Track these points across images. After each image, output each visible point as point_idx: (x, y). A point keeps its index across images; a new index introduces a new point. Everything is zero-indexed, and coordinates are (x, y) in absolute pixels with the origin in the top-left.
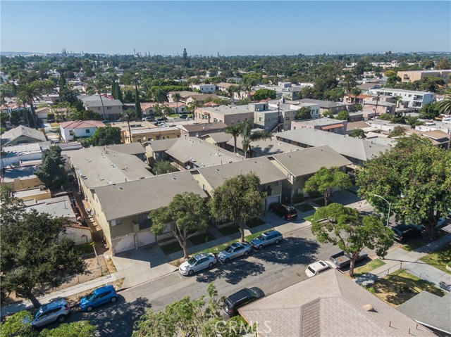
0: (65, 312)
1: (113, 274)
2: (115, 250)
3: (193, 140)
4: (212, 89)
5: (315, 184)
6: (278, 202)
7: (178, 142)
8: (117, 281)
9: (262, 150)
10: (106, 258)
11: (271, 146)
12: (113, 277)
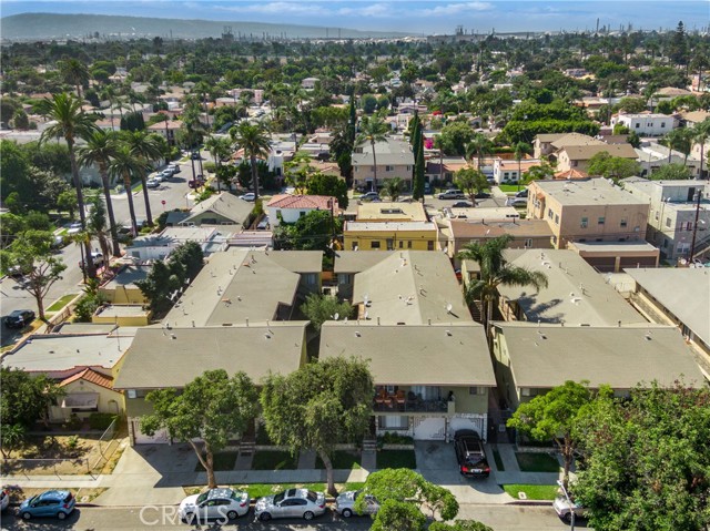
1: (101, 476)
2: (135, 438)
3: (408, 262)
4: (663, 125)
5: (532, 415)
6: (479, 431)
7: (388, 259)
8: (95, 489)
9: (534, 306)
10: (123, 446)
11: (557, 302)
12: (99, 481)
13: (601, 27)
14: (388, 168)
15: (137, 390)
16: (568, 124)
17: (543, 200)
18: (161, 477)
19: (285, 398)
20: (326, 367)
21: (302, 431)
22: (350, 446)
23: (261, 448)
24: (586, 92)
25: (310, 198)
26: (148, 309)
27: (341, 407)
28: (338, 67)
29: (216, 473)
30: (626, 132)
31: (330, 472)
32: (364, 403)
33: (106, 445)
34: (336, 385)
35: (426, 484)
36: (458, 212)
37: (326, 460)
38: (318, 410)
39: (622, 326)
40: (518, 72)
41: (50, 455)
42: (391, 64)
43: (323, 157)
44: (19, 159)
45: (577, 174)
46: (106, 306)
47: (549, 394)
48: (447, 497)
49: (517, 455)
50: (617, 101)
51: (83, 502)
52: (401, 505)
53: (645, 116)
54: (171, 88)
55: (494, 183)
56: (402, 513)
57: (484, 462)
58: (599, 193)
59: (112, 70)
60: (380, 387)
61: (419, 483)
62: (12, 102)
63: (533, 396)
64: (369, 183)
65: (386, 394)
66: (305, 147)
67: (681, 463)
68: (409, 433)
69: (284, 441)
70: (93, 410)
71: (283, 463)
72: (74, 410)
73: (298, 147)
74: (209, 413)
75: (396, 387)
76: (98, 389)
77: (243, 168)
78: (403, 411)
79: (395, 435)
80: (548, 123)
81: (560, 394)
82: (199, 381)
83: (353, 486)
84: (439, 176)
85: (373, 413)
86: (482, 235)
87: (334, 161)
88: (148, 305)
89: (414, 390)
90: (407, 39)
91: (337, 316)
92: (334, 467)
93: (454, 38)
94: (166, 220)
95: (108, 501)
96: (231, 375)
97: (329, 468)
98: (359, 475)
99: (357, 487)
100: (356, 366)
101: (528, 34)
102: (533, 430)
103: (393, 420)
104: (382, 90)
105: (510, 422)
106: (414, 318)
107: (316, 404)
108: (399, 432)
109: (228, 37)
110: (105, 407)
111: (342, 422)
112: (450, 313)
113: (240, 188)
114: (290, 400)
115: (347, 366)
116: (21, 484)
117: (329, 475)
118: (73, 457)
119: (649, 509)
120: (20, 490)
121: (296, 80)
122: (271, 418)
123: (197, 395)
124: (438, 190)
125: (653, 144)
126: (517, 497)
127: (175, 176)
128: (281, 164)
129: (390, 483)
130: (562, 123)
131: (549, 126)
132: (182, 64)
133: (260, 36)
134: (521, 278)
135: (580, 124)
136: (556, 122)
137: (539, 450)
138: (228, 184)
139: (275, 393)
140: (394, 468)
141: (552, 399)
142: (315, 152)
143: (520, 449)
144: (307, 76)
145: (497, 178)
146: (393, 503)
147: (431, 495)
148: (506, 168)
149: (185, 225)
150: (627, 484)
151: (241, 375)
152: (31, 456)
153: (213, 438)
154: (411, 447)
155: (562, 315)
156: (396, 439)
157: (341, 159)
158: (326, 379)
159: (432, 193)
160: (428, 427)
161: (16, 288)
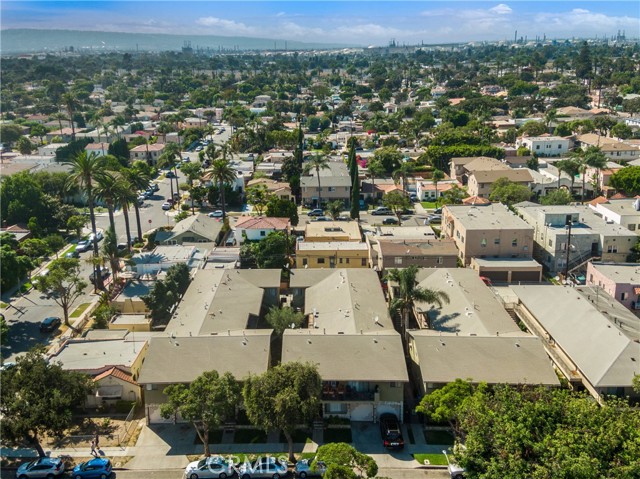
0: (55, 472)
1: (128, 448)
2: (149, 419)
3: (346, 279)
4: (560, 147)
5: (432, 403)
6: (397, 414)
7: (331, 277)
8: (125, 457)
9: (439, 317)
10: (140, 425)
11: (457, 315)
12: (126, 451)
13: (518, 38)
14: (330, 189)
15: (153, 385)
16: (478, 148)
17: (452, 222)
18: (170, 448)
19: (260, 392)
20: (288, 369)
21: (273, 416)
22: (304, 426)
23: (240, 427)
24: (499, 110)
25: (269, 220)
26: (150, 317)
27: (299, 399)
28: (286, 85)
29: (210, 445)
30: (527, 153)
31: (291, 445)
32: (315, 395)
33: (129, 424)
34: (295, 383)
35: (357, 453)
36: (386, 229)
37: (288, 437)
38: (284, 401)
39: (500, 335)
40: (441, 89)
41: (90, 433)
42: (332, 81)
43: (276, 176)
44: (36, 188)
45: (480, 200)
46: (118, 315)
47: (444, 388)
48: (370, 462)
49: (425, 432)
50: (524, 121)
51: (117, 466)
52: (341, 467)
53: (544, 138)
54: (144, 107)
55: (417, 201)
56: (341, 473)
57: (400, 438)
58: (496, 218)
59: (91, 88)
60: (326, 382)
61: (352, 452)
62: (15, 128)
63: (434, 389)
64: (315, 201)
65: (331, 387)
66: (261, 167)
67: (519, 440)
68: (347, 416)
69: (260, 422)
70: (118, 398)
71: (256, 439)
72: (104, 398)
73: (255, 165)
74: (208, 403)
75: (338, 383)
76: (122, 383)
77: (213, 189)
78: (342, 400)
79: (337, 417)
80: (461, 148)
81: (451, 388)
82: (200, 380)
83: (307, 456)
84: (372, 195)
85: (321, 401)
86: (404, 254)
87: (286, 181)
88: (150, 314)
89: (350, 384)
90: (346, 52)
91: (293, 325)
92: (294, 442)
93: (387, 49)
94: (155, 240)
95: (136, 466)
96: (221, 375)
97: (290, 442)
98: (311, 447)
99: (310, 457)
100: (309, 369)
101: (453, 45)
102: (433, 415)
103: (335, 407)
104: (324, 108)
105: (419, 408)
106: (350, 329)
107: (282, 397)
108: (340, 415)
109: (187, 50)
110: (126, 396)
111: (300, 410)
112: (377, 323)
113: (209, 205)
114: (264, 394)
115: (303, 368)
116: (71, 454)
117: (291, 448)
118: (107, 433)
119: (500, 470)
120: (71, 459)
121: (250, 97)
122: (250, 407)
123: (200, 389)
124: (371, 207)
125: (549, 165)
126: (423, 463)
127: (155, 194)
128: (242, 183)
129: (335, 453)
130: (473, 148)
131: (461, 150)
132: (149, 80)
133: (216, 48)
134: (428, 297)
135: (488, 148)
136: (468, 147)
137: (440, 428)
138: (200, 202)
139: (253, 388)
140: (336, 442)
141: (446, 392)
142: (269, 171)
143: (427, 428)
144: (260, 94)
145: (419, 195)
146: (335, 465)
147: (360, 461)
148: (426, 188)
149: (170, 243)
150: (488, 454)
151: (228, 374)
152: (75, 433)
153: (212, 421)
154: (349, 427)
155: (458, 325)
156: (338, 420)
157: (291, 180)
158: (289, 378)
159: (366, 209)
160: (360, 411)
161: (42, 298)
